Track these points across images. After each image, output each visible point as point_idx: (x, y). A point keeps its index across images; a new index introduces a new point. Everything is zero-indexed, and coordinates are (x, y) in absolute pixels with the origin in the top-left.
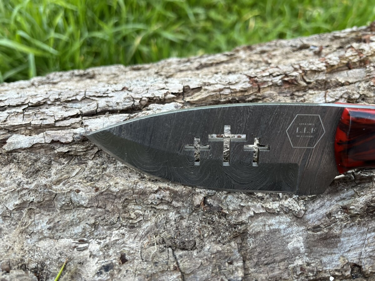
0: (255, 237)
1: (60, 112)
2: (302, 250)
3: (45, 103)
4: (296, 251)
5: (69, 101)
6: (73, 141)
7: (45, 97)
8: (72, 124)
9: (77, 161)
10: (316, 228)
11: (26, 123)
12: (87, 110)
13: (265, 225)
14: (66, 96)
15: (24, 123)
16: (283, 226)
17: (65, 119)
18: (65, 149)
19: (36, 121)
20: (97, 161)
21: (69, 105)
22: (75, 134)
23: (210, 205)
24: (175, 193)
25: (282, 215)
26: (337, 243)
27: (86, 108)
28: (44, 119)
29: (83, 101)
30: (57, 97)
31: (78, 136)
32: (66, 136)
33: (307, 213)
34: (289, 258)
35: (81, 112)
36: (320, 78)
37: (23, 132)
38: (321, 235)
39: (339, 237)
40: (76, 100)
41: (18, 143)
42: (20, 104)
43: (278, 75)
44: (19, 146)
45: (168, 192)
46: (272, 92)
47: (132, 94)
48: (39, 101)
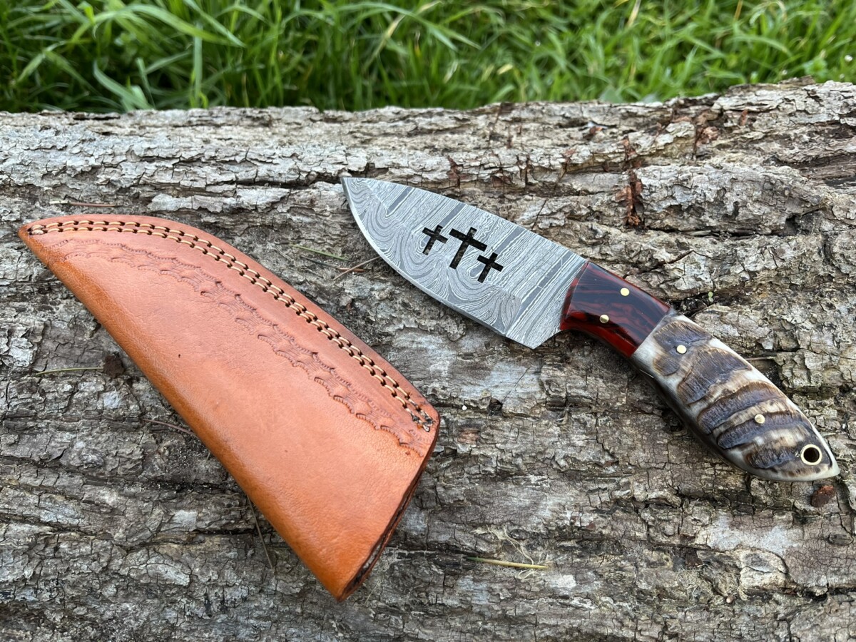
0: (398, 352)
1: (213, 174)
2: (444, 374)
3: (199, 160)
4: (437, 374)
5: (225, 162)
6: (222, 211)
7: (200, 152)
8: (224, 191)
9: (223, 234)
10: (468, 356)
11: (175, 182)
12: (244, 177)
13: (413, 342)
14: (224, 154)
15: (172, 181)
16: (433, 347)
17: (218, 184)
18: (212, 219)
19: (185, 183)
20: (245, 239)
21: (225, 166)
22: (225, 204)
23: (357, 309)
24: (322, 289)
25: (436, 335)
26: (485, 375)
27: (244, 173)
28: (195, 180)
29: (243, 164)
30: (213, 154)
31: (227, 207)
32: (215, 204)
33: (464, 338)
34: (425, 378)
35: (236, 177)
36: (549, 180)
37: (170, 192)
38: (472, 363)
39: (489, 370)
40: (235, 161)
41: (164, 204)
42: (170, 156)
43: (491, 168)
44: (164, 208)
45: (313, 286)
46: (475, 189)
47: (300, 165)
48: (192, 157)
